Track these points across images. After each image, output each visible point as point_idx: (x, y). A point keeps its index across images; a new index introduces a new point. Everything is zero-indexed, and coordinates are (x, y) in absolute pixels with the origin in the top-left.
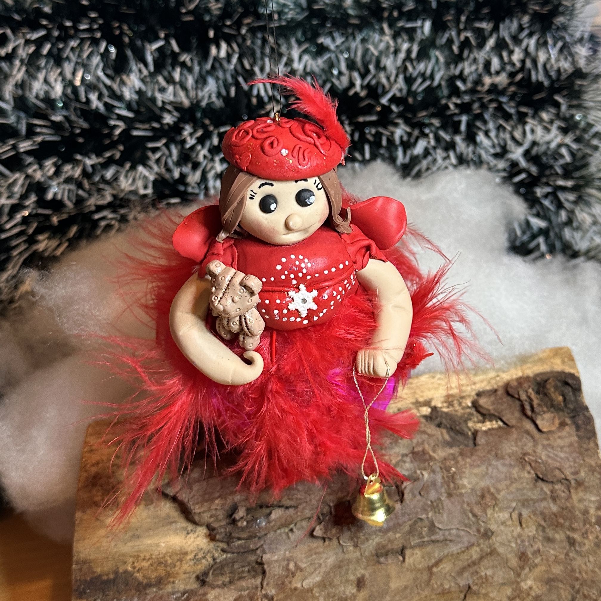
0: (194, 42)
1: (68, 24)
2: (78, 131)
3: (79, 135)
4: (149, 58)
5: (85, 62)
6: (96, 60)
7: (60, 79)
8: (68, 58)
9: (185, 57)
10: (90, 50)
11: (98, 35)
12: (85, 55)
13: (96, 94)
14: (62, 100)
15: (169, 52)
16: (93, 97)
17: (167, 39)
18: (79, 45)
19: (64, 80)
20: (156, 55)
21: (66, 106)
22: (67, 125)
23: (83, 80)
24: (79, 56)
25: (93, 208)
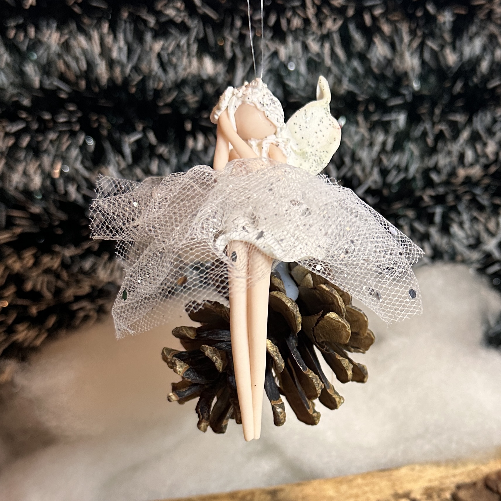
0: (172, 134)
1: (47, 117)
2: (57, 223)
3: (58, 227)
4: (127, 150)
5: (64, 155)
6: (75, 152)
7: (39, 172)
8: (46, 151)
9: (163, 150)
10: (69, 142)
11: (77, 128)
12: (64, 147)
13: (75, 186)
14: (41, 192)
15: (147, 145)
16: (72, 189)
17: (144, 131)
18: (58, 137)
19: (43, 172)
20: (135, 148)
21: (45, 198)
22: (46, 217)
23: (62, 172)
24: (58, 148)
25: (72, 299)
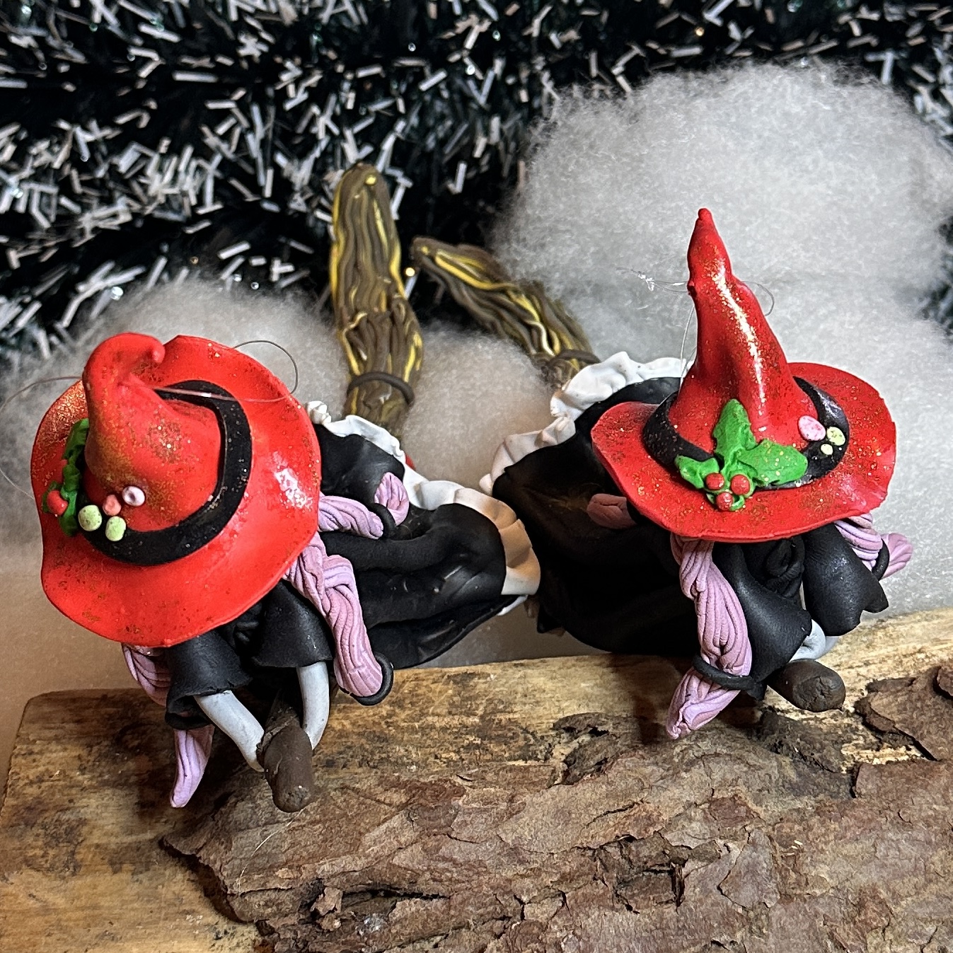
3: (67, 77)
